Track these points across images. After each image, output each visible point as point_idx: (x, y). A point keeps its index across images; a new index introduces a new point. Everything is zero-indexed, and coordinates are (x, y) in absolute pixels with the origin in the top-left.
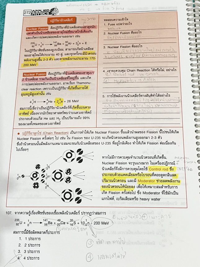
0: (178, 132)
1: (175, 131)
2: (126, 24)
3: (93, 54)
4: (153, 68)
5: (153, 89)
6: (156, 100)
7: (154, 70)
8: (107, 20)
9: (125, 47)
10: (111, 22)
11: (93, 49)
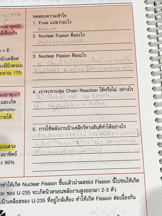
0: (138, 181)
1: (133, 179)
2: (63, 23)
3: (18, 66)
4: (101, 87)
5: (103, 118)
6: (106, 134)
7: (103, 90)
8: (37, 16)
9: (63, 56)
10: (43, 20)
11: (18, 59)
